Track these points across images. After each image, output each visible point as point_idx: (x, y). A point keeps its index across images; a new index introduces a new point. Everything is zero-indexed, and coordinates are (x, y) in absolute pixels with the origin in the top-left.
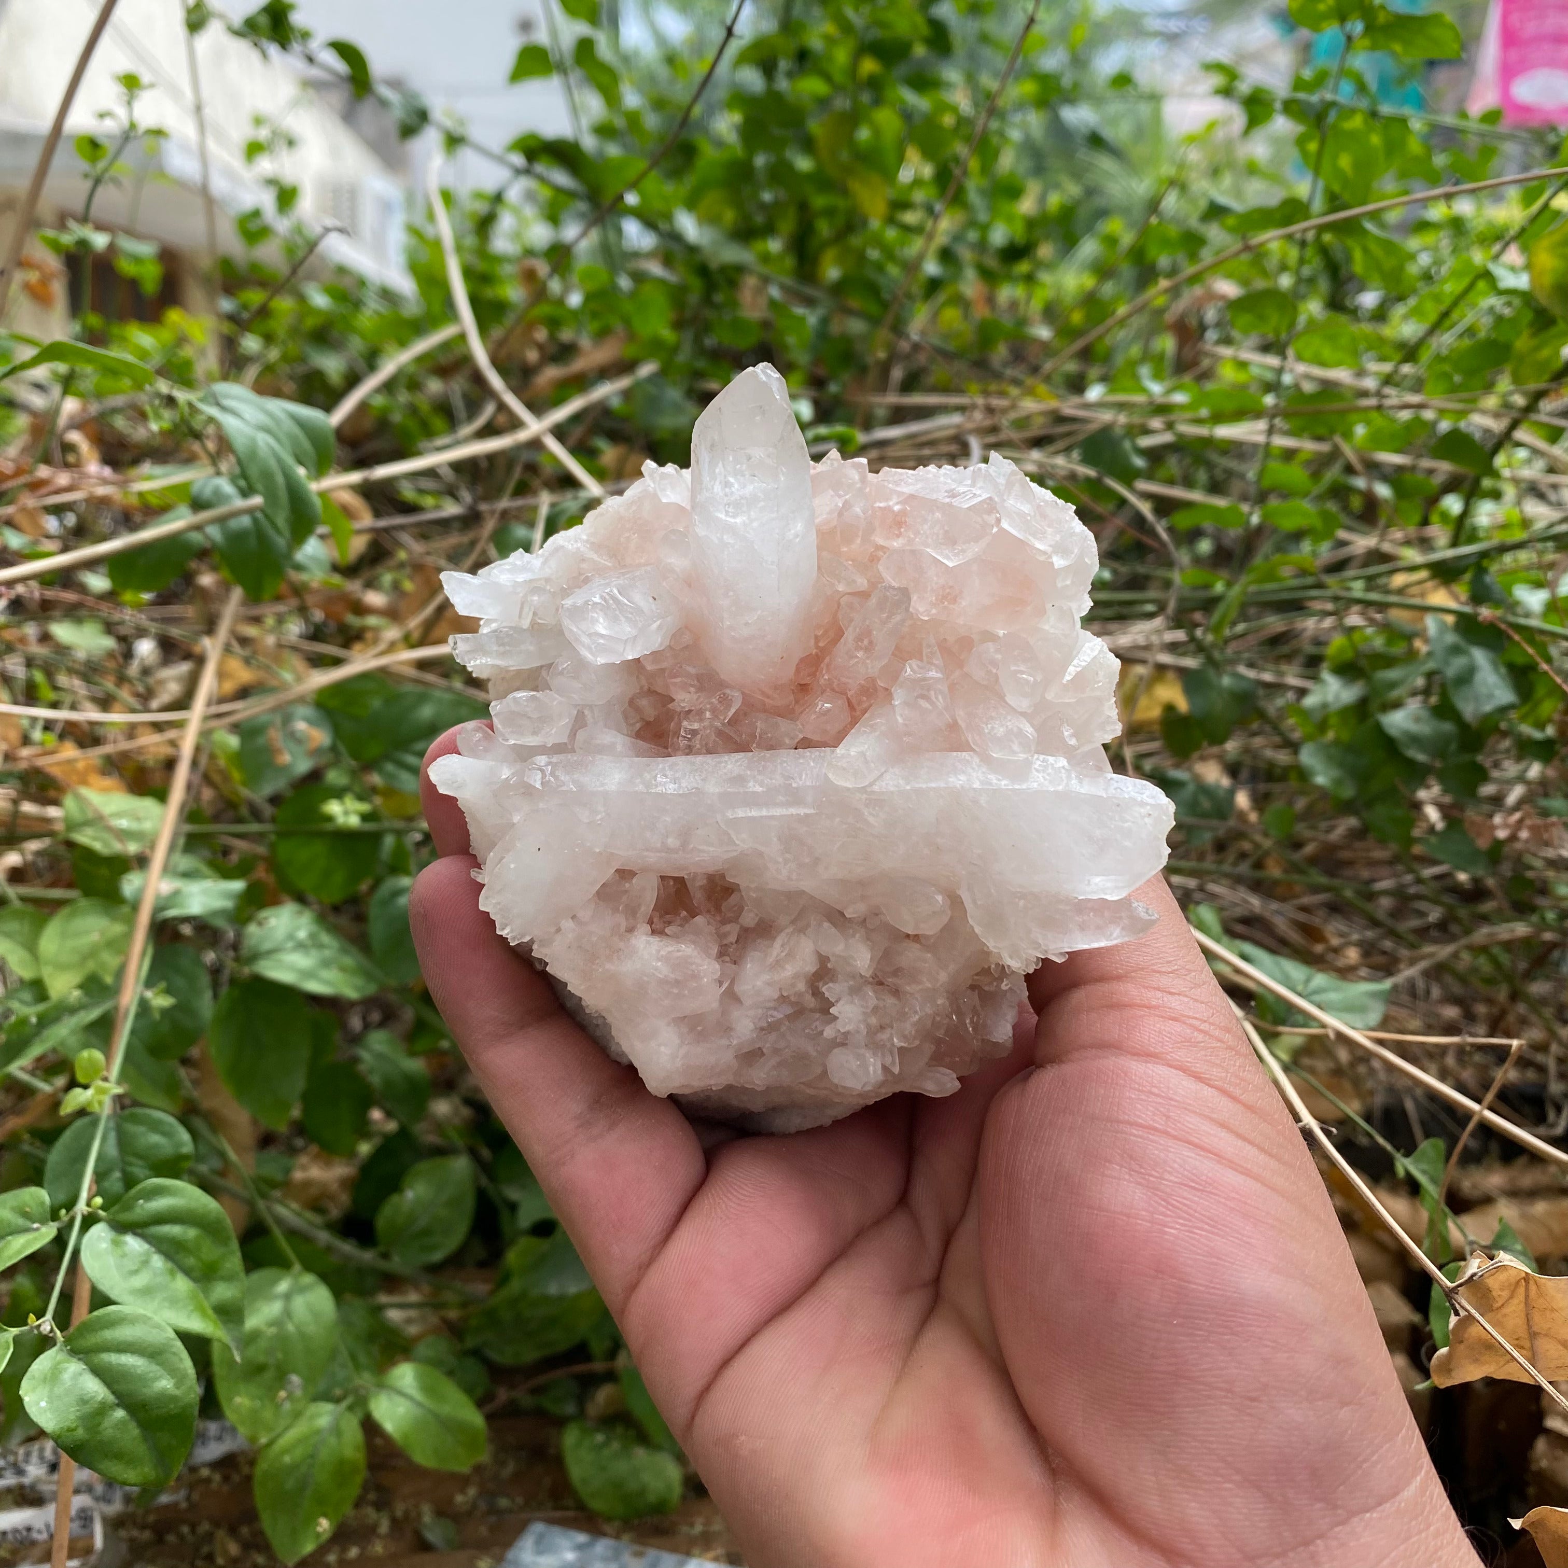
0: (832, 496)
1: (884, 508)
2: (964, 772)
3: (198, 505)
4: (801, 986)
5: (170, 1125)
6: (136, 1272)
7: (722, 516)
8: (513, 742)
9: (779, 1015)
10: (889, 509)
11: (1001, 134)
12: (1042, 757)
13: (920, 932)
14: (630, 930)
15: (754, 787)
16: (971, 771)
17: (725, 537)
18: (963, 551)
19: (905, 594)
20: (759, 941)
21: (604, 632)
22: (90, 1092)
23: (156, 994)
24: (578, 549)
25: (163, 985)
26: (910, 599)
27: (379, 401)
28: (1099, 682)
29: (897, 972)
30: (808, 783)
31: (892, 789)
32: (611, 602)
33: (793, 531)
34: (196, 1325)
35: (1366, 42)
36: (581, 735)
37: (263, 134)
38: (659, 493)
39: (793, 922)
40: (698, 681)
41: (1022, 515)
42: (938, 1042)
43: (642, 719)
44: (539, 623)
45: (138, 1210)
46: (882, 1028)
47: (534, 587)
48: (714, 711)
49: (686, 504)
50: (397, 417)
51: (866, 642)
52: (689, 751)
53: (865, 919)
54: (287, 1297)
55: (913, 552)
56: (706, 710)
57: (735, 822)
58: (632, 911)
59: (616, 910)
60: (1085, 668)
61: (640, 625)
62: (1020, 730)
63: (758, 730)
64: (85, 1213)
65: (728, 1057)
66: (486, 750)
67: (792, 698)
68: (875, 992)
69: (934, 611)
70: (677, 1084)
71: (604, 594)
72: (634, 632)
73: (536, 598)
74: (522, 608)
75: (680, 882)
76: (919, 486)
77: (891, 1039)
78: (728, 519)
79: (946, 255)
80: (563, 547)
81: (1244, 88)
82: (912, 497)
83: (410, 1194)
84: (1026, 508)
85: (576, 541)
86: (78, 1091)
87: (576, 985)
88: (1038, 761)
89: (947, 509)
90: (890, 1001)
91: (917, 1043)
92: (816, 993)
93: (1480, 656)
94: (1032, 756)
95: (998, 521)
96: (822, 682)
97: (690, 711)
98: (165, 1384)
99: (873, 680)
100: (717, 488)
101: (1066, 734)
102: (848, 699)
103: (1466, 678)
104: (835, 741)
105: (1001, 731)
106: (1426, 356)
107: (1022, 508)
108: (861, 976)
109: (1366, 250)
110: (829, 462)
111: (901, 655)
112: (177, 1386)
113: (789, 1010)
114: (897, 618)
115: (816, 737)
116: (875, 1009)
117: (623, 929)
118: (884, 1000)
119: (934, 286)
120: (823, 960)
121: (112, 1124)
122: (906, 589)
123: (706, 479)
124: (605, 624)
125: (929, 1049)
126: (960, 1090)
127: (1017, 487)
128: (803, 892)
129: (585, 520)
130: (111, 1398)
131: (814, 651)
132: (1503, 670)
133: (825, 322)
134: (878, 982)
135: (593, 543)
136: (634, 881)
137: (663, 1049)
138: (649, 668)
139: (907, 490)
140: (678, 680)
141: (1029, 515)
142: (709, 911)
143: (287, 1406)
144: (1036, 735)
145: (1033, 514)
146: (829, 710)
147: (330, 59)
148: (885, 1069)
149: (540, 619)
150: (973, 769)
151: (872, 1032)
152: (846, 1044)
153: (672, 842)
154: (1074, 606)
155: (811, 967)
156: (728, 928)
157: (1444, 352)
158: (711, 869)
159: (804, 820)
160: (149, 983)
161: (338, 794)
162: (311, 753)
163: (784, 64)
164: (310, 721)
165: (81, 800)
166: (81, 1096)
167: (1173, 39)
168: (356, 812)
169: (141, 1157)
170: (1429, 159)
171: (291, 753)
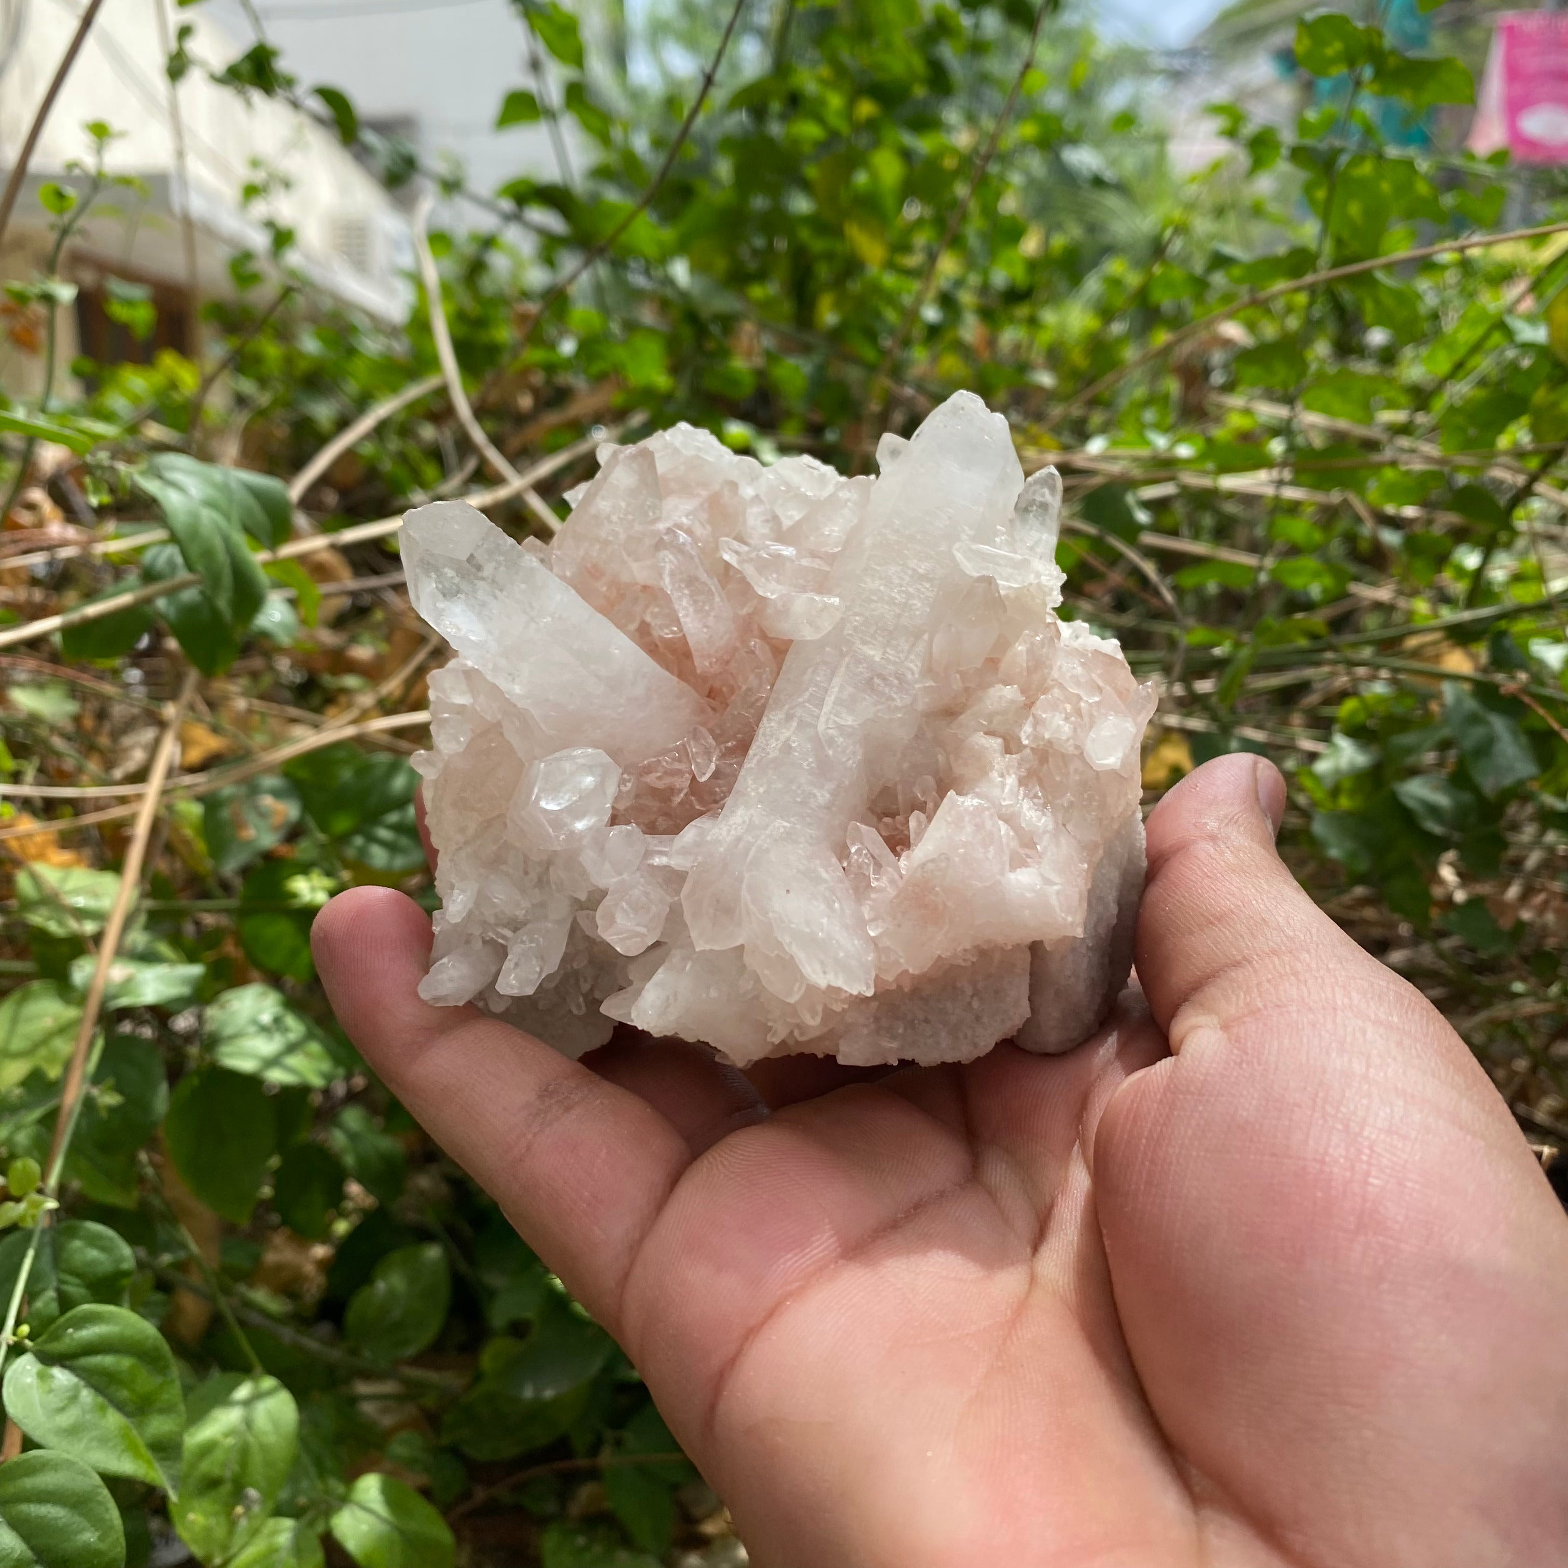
3: (149, 576)
5: (111, 1239)
6: (62, 1410)
11: (1002, 178)
22: (22, 1206)
23: (103, 1092)
25: (111, 1081)
27: (368, 449)
34: (126, 1466)
35: (1376, 87)
37: (259, 177)
45: (67, 1340)
50: (387, 466)
54: (248, 1403)
64: (11, 1342)
79: (947, 301)
81: (1249, 129)
83: (381, 1286)
86: (10, 1204)
93: (1499, 724)
98: (89, 1537)
103: (1485, 749)
106: (1440, 404)
109: (1377, 302)
112: (101, 1539)
119: (933, 332)
121: (47, 1239)
130: (29, 1554)
132: (1524, 740)
133: (821, 370)
143: (243, 1523)
147: (316, 104)
157: (1459, 403)
160: (97, 1079)
161: (304, 869)
162: (276, 829)
163: (776, 106)
164: (277, 794)
165: (35, 878)
166: (13, 1211)
167: (1177, 77)
168: (324, 889)
169: (77, 1274)
170: (1436, 199)
171: (256, 827)
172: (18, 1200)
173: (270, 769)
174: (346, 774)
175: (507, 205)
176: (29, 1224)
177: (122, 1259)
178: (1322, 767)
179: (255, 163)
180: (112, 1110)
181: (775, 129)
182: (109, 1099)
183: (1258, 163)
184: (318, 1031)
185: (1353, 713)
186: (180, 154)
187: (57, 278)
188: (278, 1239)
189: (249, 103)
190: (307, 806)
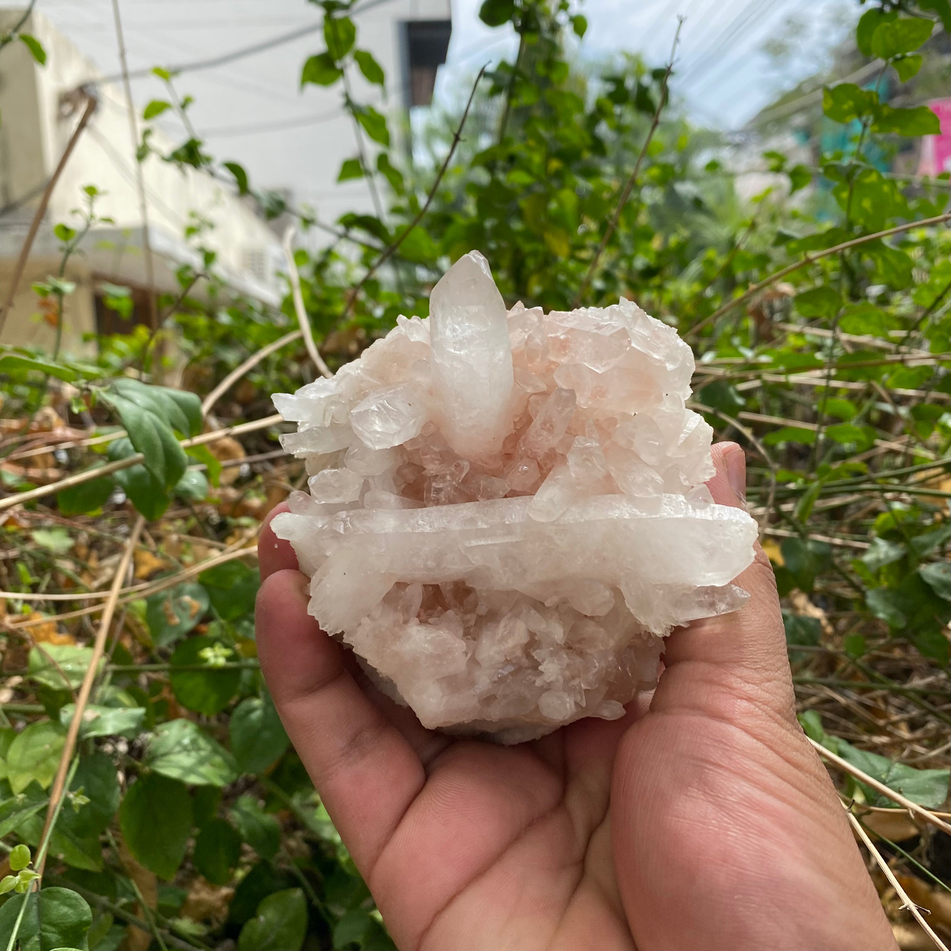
0: (521, 332)
1: (555, 338)
2: (618, 508)
3: (112, 457)
4: (519, 653)
5: (76, 899)
7: (452, 350)
8: (323, 502)
9: (505, 673)
10: (557, 338)
12: (668, 495)
13: (595, 615)
14: (406, 622)
15: (481, 525)
16: (622, 507)
17: (454, 363)
18: (608, 364)
19: (572, 393)
20: (489, 624)
21: (379, 430)
22: (18, 878)
23: (76, 796)
24: (359, 374)
25: (81, 789)
26: (575, 397)
28: (700, 443)
29: (581, 641)
30: (517, 521)
31: (572, 522)
32: (383, 409)
33: (498, 358)
35: (875, 127)
36: (367, 495)
37: (195, 222)
38: (409, 335)
39: (511, 610)
40: (441, 456)
41: (644, 338)
42: (610, 684)
43: (406, 482)
44: (336, 424)
46: (573, 678)
47: (331, 401)
48: (452, 475)
49: (428, 343)
51: (548, 425)
52: (437, 502)
53: (558, 607)
55: (575, 365)
56: (447, 475)
57: (470, 549)
58: (406, 610)
59: (396, 610)
60: (691, 434)
61: (402, 423)
62: (653, 479)
63: (482, 487)
65: (474, 702)
66: (306, 508)
67: (501, 463)
68: (567, 654)
69: (590, 403)
70: (441, 721)
71: (379, 405)
72: (399, 428)
73: (333, 407)
74: (324, 415)
75: (436, 588)
76: (576, 322)
77: (580, 683)
78: (456, 352)
79: (607, 276)
80: (349, 373)
81: (790, 166)
82: (572, 330)
83: (262, 919)
84: (646, 333)
85: (357, 369)
86: (10, 877)
87: (373, 660)
88: (665, 498)
89: (595, 336)
90: (578, 660)
91: (597, 686)
92: (528, 656)
94: (662, 495)
95: (630, 342)
96: (520, 452)
97: (436, 476)
99: (553, 449)
100: (448, 333)
101: (682, 478)
102: (538, 462)
104: (532, 491)
105: (640, 479)
106: (926, 326)
107: (644, 333)
108: (557, 644)
110: (516, 309)
111: (571, 433)
113: (511, 668)
114: (568, 410)
115: (518, 489)
116: (568, 665)
117: (401, 621)
118: (573, 659)
120: (532, 635)
121: (34, 900)
122: (573, 390)
123: (440, 326)
124: (380, 425)
125: (604, 689)
126: (626, 715)
127: (640, 321)
128: (516, 591)
129: (362, 355)
131: (514, 432)
134: (568, 647)
135: (368, 370)
136: (407, 590)
137: (431, 700)
138: (408, 449)
139: (568, 325)
140: (428, 456)
141: (648, 337)
142: (456, 606)
144: (663, 481)
145: (650, 336)
146: (526, 472)
147: (225, 173)
148: (576, 704)
149: (336, 420)
150: (624, 506)
151: (567, 681)
152: (550, 689)
153: (431, 564)
154: (680, 394)
155: (525, 640)
156: (468, 616)
158: (456, 578)
159: (516, 545)
160: (72, 787)
161: (211, 644)
162: (192, 617)
163: (501, 163)
164: (194, 595)
165: (42, 652)
166: (12, 881)
167: (738, 147)
168: (223, 656)
169: (54, 925)
170: (905, 204)
171: (180, 617)
172: (15, 874)
173: (190, 579)
174: (238, 580)
175: (340, 229)
176: (22, 890)
177: (84, 913)
178: (867, 558)
179: (193, 215)
180: (82, 807)
181: (501, 177)
182: (80, 800)
183: (796, 186)
184: (221, 749)
185: (885, 522)
186: (143, 207)
187: (63, 279)
188: (198, 885)
189: (184, 173)
190: (212, 601)
